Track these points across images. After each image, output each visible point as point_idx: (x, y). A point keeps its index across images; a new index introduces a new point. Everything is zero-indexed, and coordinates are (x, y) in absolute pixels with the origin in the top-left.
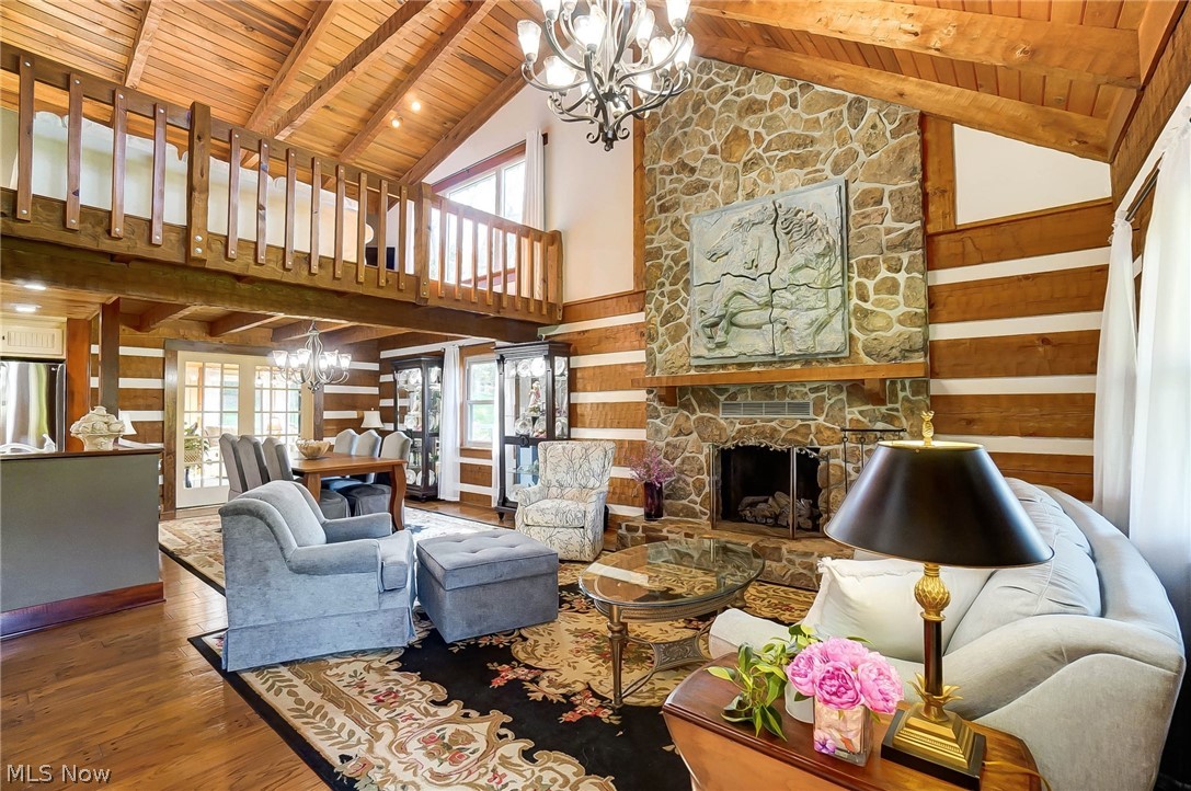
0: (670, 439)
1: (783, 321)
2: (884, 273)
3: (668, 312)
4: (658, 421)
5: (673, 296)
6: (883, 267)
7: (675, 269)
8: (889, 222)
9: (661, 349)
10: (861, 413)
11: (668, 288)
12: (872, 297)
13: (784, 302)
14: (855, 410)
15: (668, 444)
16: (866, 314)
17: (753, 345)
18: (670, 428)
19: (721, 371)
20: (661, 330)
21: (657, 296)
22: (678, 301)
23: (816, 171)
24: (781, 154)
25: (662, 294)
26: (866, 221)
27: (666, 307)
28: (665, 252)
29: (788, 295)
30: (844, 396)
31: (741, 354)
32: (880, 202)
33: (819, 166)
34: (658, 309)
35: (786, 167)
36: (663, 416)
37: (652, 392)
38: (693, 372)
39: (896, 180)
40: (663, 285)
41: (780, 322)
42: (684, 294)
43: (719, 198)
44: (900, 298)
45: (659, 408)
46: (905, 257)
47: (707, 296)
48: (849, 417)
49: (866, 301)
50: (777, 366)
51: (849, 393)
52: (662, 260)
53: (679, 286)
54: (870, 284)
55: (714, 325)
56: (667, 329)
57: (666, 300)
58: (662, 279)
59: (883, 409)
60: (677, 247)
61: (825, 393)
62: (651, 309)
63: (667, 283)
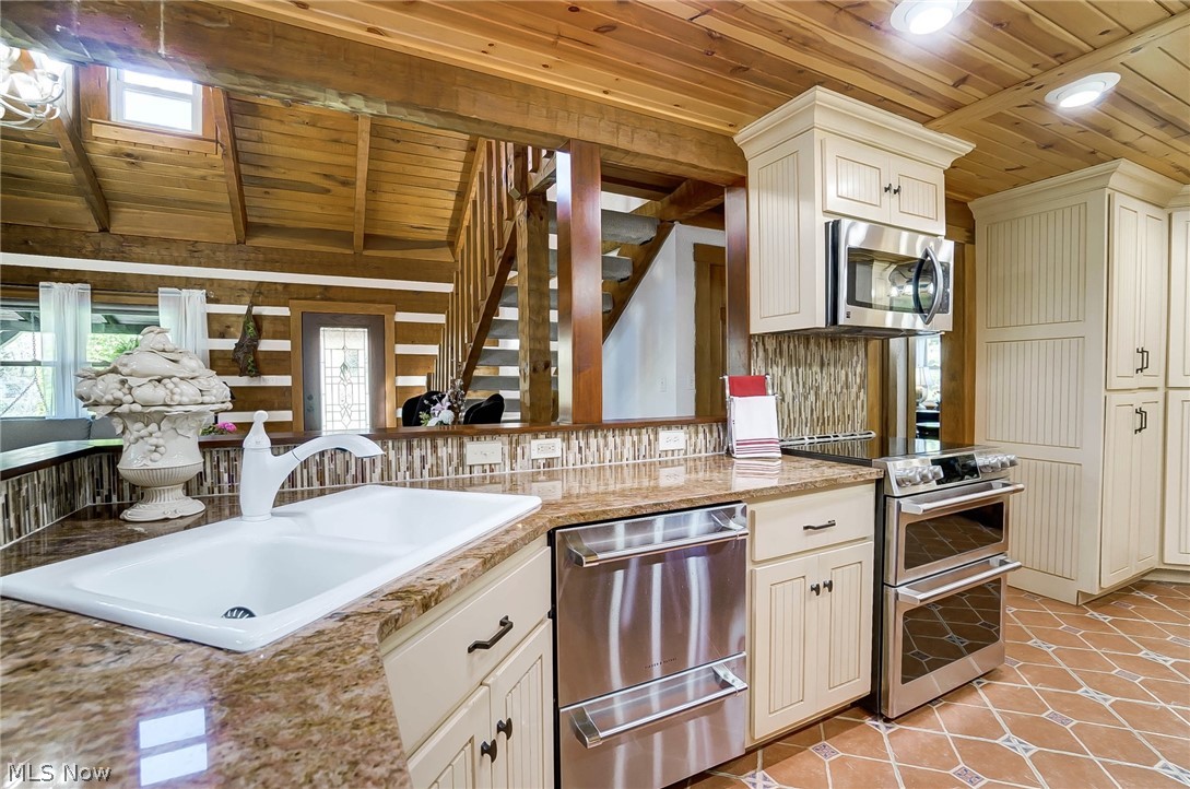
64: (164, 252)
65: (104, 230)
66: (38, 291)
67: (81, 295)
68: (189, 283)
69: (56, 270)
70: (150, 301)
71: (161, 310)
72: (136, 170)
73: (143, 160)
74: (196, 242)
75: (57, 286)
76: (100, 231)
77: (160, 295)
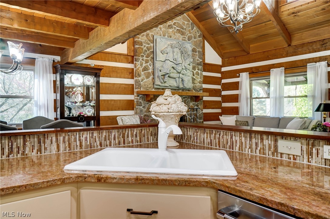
0: (145, 113)
1: (182, 78)
2: (197, 70)
3: (145, 67)
4: (141, 107)
5: (147, 62)
6: (197, 69)
7: (148, 52)
8: (197, 58)
9: (142, 80)
10: (193, 104)
11: (145, 58)
12: (195, 75)
13: (184, 73)
14: (192, 103)
15: (145, 115)
16: (194, 79)
17: (173, 84)
18: (146, 109)
19: (162, 91)
20: (142, 73)
21: (141, 60)
22: (148, 64)
23: (185, 38)
24: (177, 28)
25: (143, 60)
26: (194, 56)
27: (144, 65)
28: (144, 44)
29: (185, 71)
30: (189, 100)
31: (170, 86)
32: (196, 52)
33: (185, 37)
34: (141, 65)
35: (179, 33)
36: (143, 105)
37: (139, 96)
38: (153, 90)
39: (199, 48)
40: (143, 56)
41: (181, 78)
42: (150, 62)
43: (161, 33)
44: (199, 77)
45: (142, 102)
46: (200, 67)
47: (161, 65)
48: (191, 105)
49: (194, 76)
50: (177, 90)
51: (191, 99)
52: (143, 47)
53: (149, 59)
54: (195, 72)
55: (164, 75)
56: (144, 73)
57: (144, 62)
58: (143, 54)
59: (196, 103)
60: (149, 44)
61: (186, 99)
62: (138, 64)
63: (145, 56)
64: (310, 48)
65: (289, 45)
66: (270, 72)
67: (281, 72)
68: (320, 59)
69: (275, 64)
70: (304, 70)
71: (308, 73)
72: (296, 17)
73: (299, 12)
74: (324, 39)
75: (275, 70)
76: (288, 46)
77: (308, 67)
